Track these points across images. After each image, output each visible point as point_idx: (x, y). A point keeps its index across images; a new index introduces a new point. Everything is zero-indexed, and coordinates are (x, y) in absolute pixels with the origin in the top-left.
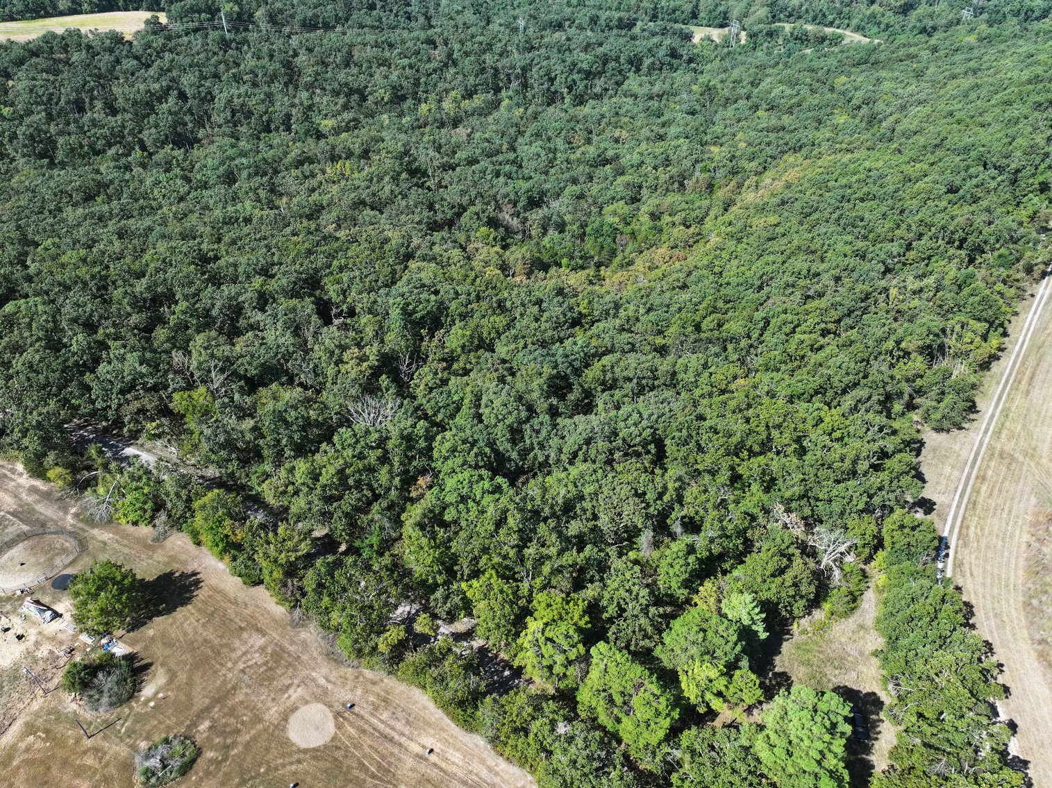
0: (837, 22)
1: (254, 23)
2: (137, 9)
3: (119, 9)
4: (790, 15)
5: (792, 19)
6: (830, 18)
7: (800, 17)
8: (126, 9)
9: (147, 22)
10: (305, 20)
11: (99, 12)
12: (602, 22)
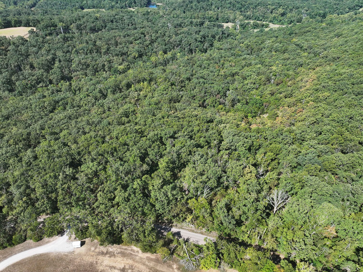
0: (263, 20)
1: (70, 30)
2: (19, 26)
3: (12, 27)
4: (247, 18)
5: (248, 19)
6: (261, 18)
7: (250, 18)
8: (15, 27)
9: (29, 32)
10: (91, 28)
11: (4, 28)
12: (194, 23)
